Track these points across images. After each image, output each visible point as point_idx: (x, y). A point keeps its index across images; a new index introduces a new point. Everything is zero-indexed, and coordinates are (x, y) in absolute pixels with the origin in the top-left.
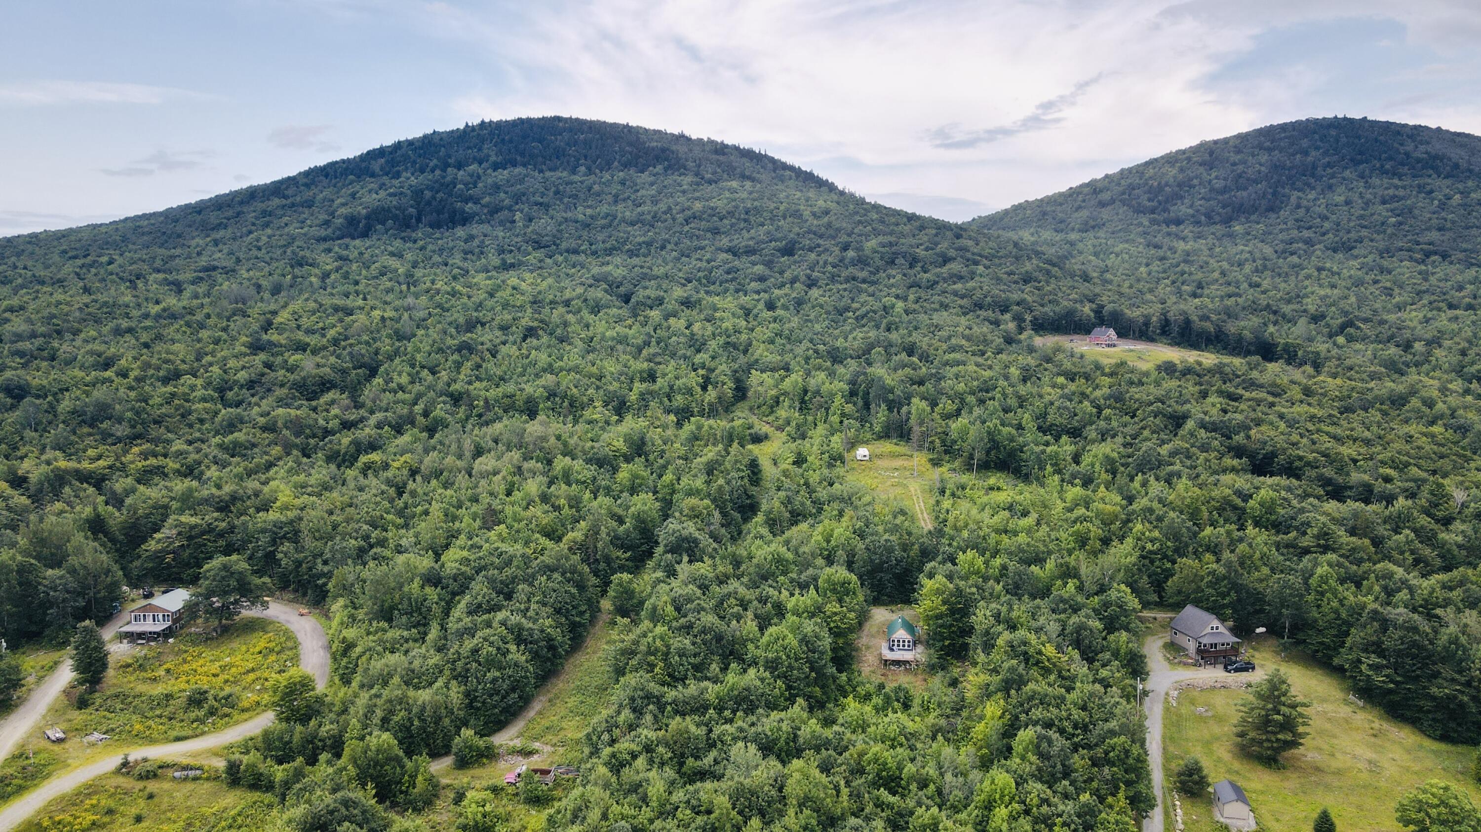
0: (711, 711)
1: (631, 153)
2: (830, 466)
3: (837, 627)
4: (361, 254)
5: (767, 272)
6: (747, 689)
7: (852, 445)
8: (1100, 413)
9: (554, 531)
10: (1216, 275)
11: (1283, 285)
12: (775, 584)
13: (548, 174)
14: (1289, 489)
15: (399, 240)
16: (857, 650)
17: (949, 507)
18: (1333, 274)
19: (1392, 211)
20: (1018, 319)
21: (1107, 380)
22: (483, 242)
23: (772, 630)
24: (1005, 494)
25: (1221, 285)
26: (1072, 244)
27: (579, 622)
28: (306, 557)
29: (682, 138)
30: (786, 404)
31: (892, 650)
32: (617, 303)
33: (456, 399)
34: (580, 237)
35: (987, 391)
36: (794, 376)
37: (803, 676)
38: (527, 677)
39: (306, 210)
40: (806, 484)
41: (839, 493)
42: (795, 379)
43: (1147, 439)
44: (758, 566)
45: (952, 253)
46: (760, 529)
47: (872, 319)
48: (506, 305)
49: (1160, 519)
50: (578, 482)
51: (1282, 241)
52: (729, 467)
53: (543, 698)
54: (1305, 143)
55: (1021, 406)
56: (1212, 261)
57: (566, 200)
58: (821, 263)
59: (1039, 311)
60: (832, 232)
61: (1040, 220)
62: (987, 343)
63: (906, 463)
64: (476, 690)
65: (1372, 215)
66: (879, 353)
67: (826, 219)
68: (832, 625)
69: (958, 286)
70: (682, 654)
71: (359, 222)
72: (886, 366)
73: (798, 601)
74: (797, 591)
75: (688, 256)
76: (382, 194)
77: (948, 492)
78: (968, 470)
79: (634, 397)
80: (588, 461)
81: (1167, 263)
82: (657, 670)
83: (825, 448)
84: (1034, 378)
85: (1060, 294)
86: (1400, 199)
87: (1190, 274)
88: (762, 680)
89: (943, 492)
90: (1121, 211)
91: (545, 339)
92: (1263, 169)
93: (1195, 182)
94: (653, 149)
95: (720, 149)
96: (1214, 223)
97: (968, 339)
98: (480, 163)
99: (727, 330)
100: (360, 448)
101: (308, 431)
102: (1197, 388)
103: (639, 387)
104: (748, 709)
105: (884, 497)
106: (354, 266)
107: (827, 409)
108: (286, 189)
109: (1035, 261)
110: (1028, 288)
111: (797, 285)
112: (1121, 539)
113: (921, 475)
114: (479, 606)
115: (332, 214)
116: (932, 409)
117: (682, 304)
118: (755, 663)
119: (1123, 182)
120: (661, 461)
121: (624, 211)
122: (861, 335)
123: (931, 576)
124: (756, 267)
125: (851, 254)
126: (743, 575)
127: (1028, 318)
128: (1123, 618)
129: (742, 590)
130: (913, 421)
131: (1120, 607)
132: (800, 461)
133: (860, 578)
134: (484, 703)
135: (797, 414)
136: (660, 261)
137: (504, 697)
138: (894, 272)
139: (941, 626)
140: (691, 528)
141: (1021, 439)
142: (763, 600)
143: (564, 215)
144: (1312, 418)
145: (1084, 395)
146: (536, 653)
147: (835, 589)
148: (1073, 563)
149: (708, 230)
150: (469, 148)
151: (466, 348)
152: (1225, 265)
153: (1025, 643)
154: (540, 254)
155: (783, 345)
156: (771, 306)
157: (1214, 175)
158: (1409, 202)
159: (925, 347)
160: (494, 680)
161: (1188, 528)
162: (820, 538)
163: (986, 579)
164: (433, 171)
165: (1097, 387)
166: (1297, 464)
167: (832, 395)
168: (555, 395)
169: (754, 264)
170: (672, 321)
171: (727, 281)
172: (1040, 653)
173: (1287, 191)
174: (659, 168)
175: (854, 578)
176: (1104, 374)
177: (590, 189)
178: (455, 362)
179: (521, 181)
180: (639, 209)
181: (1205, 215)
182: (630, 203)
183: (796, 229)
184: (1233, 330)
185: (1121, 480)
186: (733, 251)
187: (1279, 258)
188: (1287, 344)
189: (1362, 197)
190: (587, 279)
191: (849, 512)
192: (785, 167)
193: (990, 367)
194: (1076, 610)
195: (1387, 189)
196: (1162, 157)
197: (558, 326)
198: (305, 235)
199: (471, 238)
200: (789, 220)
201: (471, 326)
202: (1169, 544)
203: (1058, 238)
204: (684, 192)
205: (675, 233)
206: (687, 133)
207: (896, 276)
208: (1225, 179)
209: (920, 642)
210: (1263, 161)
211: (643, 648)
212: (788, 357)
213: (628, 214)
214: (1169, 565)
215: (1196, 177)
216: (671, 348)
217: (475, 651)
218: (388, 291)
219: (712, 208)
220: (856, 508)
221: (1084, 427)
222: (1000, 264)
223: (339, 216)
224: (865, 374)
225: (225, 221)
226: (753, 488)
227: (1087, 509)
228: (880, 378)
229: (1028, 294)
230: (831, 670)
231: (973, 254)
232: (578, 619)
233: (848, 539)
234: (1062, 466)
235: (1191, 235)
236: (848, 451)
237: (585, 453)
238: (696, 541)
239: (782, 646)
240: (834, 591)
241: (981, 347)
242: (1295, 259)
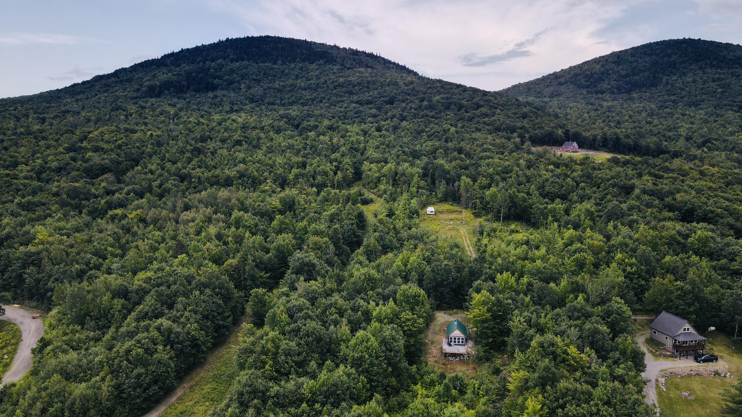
0: (304, 405)
1: (306, 54)
2: (410, 217)
3: (409, 330)
4: (153, 104)
5: (378, 113)
6: (335, 385)
7: (424, 206)
8: (578, 185)
9: (220, 258)
10: (627, 117)
11: (666, 122)
12: (366, 297)
13: (261, 64)
14: (713, 231)
15: (176, 98)
16: (425, 344)
17: (487, 242)
18: (692, 117)
19: (719, 85)
20: (521, 136)
21: (579, 167)
22: (222, 99)
23: (360, 333)
24: (521, 235)
25: (630, 122)
26: (546, 103)
27: (223, 325)
28: (44, 277)
29: (335, 47)
30: (384, 181)
31: (450, 345)
32: (291, 129)
33: (182, 179)
34: (276, 96)
35: (507, 173)
36: (389, 165)
37: (381, 371)
38: (168, 372)
39: (128, 84)
40: (394, 228)
41: (415, 234)
42: (391, 166)
43: (610, 201)
44: (354, 283)
45: (482, 103)
46: (360, 257)
47: (436, 136)
48: (226, 129)
49: (634, 250)
50: (245, 226)
51: (660, 101)
52: (343, 216)
53: (186, 385)
54: (669, 51)
55: (528, 182)
56: (623, 111)
57: (270, 78)
58: (408, 108)
59: (532, 132)
60: (414, 92)
61: (527, 92)
62: (504, 147)
63: (458, 216)
64: (124, 384)
65: (708, 87)
66: (441, 153)
67: (412, 86)
68: (406, 328)
69: (486, 119)
70: (288, 353)
71: (156, 89)
72: (445, 159)
73: (381, 309)
74: (381, 302)
75: (335, 106)
76: (170, 75)
77: (485, 234)
78: (497, 220)
79: (292, 177)
80: (255, 214)
81: (599, 112)
82: (267, 367)
83: (407, 206)
84: (535, 166)
85: (544, 124)
86: (723, 79)
87: (613, 117)
88: (349, 375)
89: (482, 233)
90: (571, 87)
91: (245, 146)
92: (647, 64)
93: (611, 72)
94: (319, 52)
95: (355, 53)
96: (622, 93)
97: (493, 145)
98: (224, 59)
99: (352, 141)
100: (110, 206)
101: (82, 196)
102: (635, 172)
103: (295, 171)
104: (335, 402)
105: (444, 237)
106: (147, 111)
107: (409, 184)
108: (120, 74)
109: (528, 108)
110: (526, 121)
111: (395, 119)
112: (608, 265)
113: (467, 223)
114: (147, 313)
115: (141, 85)
116: (474, 183)
117: (328, 129)
118: (344, 360)
119: (571, 73)
120: (302, 214)
121: (301, 83)
122: (430, 144)
123: (478, 291)
124: (372, 111)
125: (425, 103)
126: (343, 290)
127: (527, 136)
128: (622, 323)
129: (341, 302)
130: (462, 191)
131: (619, 315)
132: (391, 214)
133: (427, 291)
134: (129, 394)
135: (391, 187)
136: (318, 108)
137: (146, 389)
138: (449, 113)
139: (485, 328)
140: (312, 257)
141: (530, 201)
142: (355, 309)
143: (268, 85)
144: (710, 188)
145: (566, 176)
146: (181, 351)
147: (408, 301)
148: (581, 282)
149: (346, 92)
150: (219, 51)
151: (198, 151)
152: (631, 113)
153: (553, 344)
154: (253, 105)
155: (385, 149)
156: (379, 129)
157: (620, 68)
158: (727, 81)
159: (468, 149)
160: (139, 376)
161: (654, 257)
162: (400, 263)
163: (518, 293)
164: (198, 63)
165: (573, 171)
166: (710, 215)
167: (412, 176)
168: (244, 176)
169: (371, 109)
170: (321, 137)
171: (355, 118)
172: (565, 352)
173: (660, 75)
174: (321, 61)
175: (423, 292)
176: (576, 164)
177: (283, 72)
178: (188, 158)
179: (246, 68)
180: (309, 82)
181: (617, 88)
182: (304, 79)
183: (395, 91)
184: (644, 143)
185: (600, 224)
186: (360, 103)
187: (659, 110)
188: (676, 151)
189: (701, 79)
190: (276, 117)
191: (421, 246)
192: (390, 62)
193: (507, 160)
194: (587, 316)
195: (715, 74)
196: (592, 60)
197: (254, 140)
198: (125, 96)
199: (216, 97)
200: (391, 87)
201: (203, 139)
202: (642, 267)
203: (538, 101)
204: (334, 73)
205: (328, 94)
206: (337, 45)
207: (450, 114)
208: (626, 70)
209: (471, 339)
210: (647, 60)
211: (258, 349)
212: (386, 155)
213: (303, 84)
214: (643, 282)
215: (611, 69)
216: (318, 151)
217: (128, 351)
218: (162, 122)
219: (349, 81)
220: (425, 243)
221: (569, 194)
222: (509, 109)
223: (145, 86)
224: (433, 163)
225: (84, 90)
226: (359, 231)
227: (582, 243)
228: (442, 165)
229: (526, 123)
230: (405, 364)
231: (494, 103)
232: (221, 323)
233: (419, 264)
234: (558, 217)
235: (609, 99)
236: (422, 209)
237: (254, 209)
238: (314, 266)
239: (366, 347)
240: (408, 302)
241: (501, 150)
242: (668, 110)
